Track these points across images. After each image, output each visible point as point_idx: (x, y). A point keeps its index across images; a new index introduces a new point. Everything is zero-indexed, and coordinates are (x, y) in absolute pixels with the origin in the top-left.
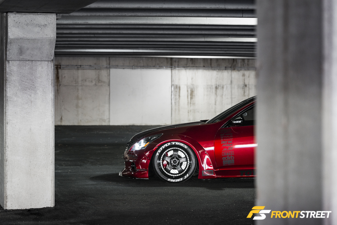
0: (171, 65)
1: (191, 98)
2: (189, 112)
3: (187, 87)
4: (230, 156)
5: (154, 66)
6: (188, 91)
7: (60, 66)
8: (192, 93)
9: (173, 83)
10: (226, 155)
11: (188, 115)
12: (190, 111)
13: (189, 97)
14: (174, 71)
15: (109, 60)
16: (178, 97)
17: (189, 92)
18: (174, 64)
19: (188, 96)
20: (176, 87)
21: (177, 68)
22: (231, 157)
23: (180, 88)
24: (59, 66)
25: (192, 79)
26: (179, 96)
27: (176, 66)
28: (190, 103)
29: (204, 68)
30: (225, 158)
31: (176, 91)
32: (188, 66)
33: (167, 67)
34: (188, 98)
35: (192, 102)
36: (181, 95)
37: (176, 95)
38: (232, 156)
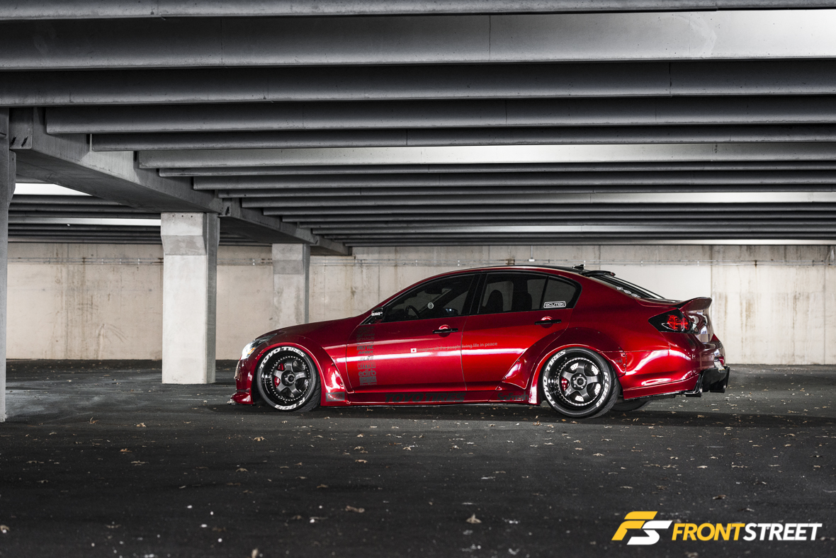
0: (711, 258)
1: (748, 316)
2: (744, 340)
3: (740, 297)
4: (369, 370)
5: (680, 261)
6: (741, 304)
7: (514, 261)
8: (749, 309)
9: (713, 290)
10: (364, 368)
11: (742, 347)
12: (746, 339)
13: (744, 314)
14: (715, 269)
15: (600, 249)
16: (722, 314)
17: (744, 305)
18: (716, 255)
19: (741, 314)
20: (720, 297)
21: (721, 264)
22: (372, 371)
23: (726, 298)
24: (512, 262)
25: (749, 282)
26: (726, 312)
27: (720, 260)
28: (746, 325)
29: (773, 263)
30: (363, 373)
31: (720, 305)
32: (741, 259)
33: (702, 263)
34: (741, 316)
35: (748, 324)
36: (729, 310)
37: (719, 312)
38: (373, 369)
